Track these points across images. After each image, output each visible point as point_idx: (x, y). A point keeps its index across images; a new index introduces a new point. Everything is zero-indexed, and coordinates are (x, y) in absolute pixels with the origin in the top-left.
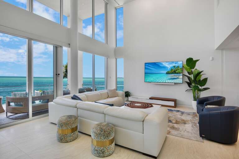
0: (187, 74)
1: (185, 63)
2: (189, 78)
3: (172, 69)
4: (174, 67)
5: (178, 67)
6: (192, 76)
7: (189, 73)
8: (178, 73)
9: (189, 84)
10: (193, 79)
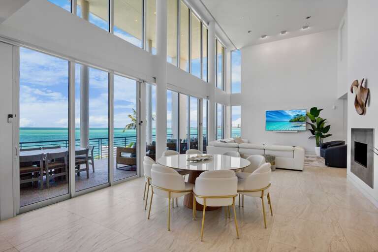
0: (311, 122)
1: (309, 112)
2: (313, 126)
3: (295, 118)
4: (298, 115)
5: (301, 115)
6: (315, 124)
7: (313, 121)
8: (301, 121)
9: (313, 132)
10: (316, 127)
